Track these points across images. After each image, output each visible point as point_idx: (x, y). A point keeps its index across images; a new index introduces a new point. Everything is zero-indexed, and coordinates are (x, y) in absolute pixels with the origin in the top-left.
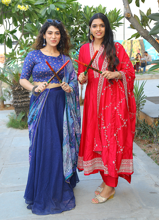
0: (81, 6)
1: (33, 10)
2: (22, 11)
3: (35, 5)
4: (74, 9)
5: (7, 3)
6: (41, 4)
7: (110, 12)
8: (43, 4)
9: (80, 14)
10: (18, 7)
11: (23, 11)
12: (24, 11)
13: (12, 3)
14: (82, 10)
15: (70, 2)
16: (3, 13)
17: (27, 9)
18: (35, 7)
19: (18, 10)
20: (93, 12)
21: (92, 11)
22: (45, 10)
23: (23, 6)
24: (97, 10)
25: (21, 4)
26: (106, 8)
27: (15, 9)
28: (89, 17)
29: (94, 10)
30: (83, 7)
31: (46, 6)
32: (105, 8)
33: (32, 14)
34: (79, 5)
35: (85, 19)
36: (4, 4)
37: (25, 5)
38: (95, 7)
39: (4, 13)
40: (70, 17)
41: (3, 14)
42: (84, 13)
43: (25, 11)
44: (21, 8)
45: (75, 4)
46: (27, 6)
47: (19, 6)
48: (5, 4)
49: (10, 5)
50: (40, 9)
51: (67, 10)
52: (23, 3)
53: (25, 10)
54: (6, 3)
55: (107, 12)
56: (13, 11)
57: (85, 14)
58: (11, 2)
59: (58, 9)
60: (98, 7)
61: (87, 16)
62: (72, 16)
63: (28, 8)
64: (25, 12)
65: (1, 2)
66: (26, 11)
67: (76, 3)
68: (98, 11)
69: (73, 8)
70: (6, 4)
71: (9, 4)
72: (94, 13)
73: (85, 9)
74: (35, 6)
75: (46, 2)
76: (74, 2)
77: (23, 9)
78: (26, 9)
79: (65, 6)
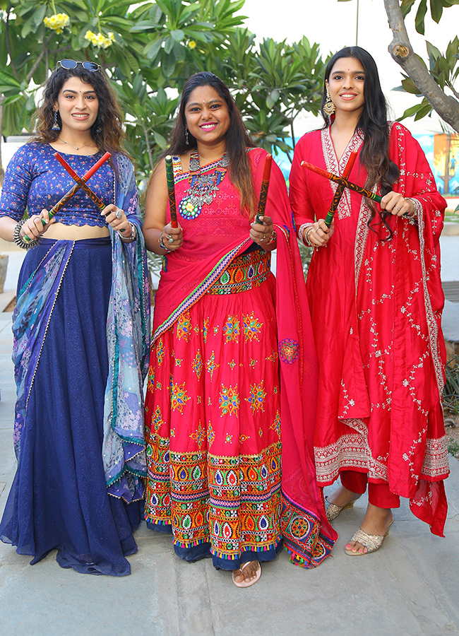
0: (254, 40)
1: (127, 45)
2: (96, 47)
3: (132, 33)
4: (236, 47)
5: (59, 27)
6: (147, 31)
7: (330, 56)
8: (152, 31)
9: (253, 59)
10: (86, 37)
11: (99, 47)
12: (101, 48)
13: (71, 26)
14: (256, 49)
15: (224, 27)
16: (47, 52)
17: (110, 43)
18: (132, 40)
19: (86, 45)
20: (287, 55)
21: (283, 52)
22: (157, 46)
23: (100, 34)
24: (296, 50)
25: (95, 30)
26: (318, 45)
27: (80, 40)
28: (275, 68)
29: (289, 51)
30: (258, 41)
31: (161, 35)
32: (316, 46)
33: (125, 58)
34: (248, 34)
35: (265, 72)
36: (49, 29)
37: (106, 32)
38: (289, 43)
39: (49, 52)
40: (225, 67)
41: (47, 55)
42: (262, 58)
43: (106, 49)
44: (94, 39)
45: (240, 32)
46: (111, 34)
47: (89, 35)
48: (52, 28)
49: (65, 31)
50: (144, 44)
51: (217, 49)
52: (100, 28)
53: (106, 46)
54: (55, 25)
55: (321, 57)
56: (75, 46)
57: (265, 60)
58: (68, 24)
59: (192, 45)
60: (297, 43)
61: (271, 66)
62: (232, 65)
63: (114, 41)
64: (106, 52)
65: (43, 23)
66: (109, 47)
67: (243, 32)
68: (298, 53)
69: (234, 44)
70: (55, 28)
71: (63, 28)
72: (289, 57)
73: (265, 47)
74: (131, 36)
75: (160, 26)
76: (235, 27)
77: (100, 44)
78: (107, 42)
79: (212, 38)
